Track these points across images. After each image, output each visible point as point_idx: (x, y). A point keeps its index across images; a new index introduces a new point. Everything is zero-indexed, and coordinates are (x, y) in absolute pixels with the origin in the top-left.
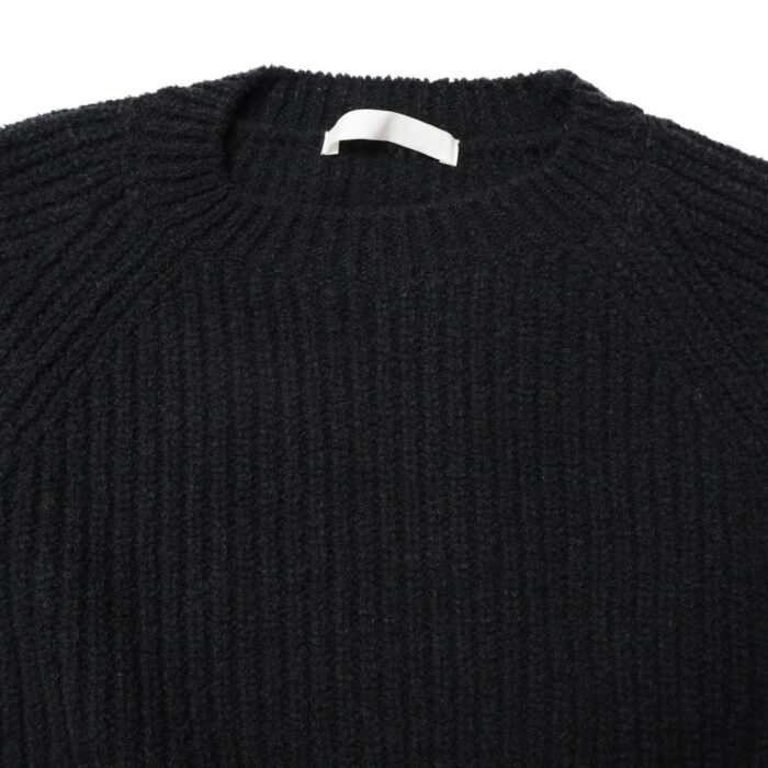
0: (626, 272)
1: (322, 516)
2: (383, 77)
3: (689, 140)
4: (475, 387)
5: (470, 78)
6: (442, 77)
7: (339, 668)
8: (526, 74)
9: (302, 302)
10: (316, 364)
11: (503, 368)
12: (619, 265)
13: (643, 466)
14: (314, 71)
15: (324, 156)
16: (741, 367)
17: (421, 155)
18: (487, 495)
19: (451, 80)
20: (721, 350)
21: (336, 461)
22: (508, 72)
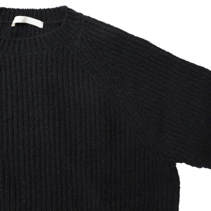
0: (77, 50)
1: (11, 105)
2: (27, 9)
3: (92, 20)
4: (44, 77)
5: (46, 8)
6: (40, 8)
7: (15, 138)
8: (58, 7)
9: (6, 58)
10: (9, 72)
11: (50, 72)
12: (76, 49)
13: (83, 93)
14: (11, 8)
15: (12, 27)
16: (104, 70)
17: (34, 26)
18: (47, 100)
19: (42, 9)
20: (99, 67)
21: (14, 93)
22: (54, 7)
